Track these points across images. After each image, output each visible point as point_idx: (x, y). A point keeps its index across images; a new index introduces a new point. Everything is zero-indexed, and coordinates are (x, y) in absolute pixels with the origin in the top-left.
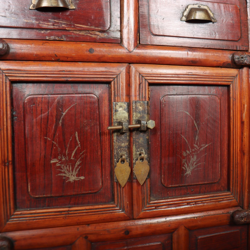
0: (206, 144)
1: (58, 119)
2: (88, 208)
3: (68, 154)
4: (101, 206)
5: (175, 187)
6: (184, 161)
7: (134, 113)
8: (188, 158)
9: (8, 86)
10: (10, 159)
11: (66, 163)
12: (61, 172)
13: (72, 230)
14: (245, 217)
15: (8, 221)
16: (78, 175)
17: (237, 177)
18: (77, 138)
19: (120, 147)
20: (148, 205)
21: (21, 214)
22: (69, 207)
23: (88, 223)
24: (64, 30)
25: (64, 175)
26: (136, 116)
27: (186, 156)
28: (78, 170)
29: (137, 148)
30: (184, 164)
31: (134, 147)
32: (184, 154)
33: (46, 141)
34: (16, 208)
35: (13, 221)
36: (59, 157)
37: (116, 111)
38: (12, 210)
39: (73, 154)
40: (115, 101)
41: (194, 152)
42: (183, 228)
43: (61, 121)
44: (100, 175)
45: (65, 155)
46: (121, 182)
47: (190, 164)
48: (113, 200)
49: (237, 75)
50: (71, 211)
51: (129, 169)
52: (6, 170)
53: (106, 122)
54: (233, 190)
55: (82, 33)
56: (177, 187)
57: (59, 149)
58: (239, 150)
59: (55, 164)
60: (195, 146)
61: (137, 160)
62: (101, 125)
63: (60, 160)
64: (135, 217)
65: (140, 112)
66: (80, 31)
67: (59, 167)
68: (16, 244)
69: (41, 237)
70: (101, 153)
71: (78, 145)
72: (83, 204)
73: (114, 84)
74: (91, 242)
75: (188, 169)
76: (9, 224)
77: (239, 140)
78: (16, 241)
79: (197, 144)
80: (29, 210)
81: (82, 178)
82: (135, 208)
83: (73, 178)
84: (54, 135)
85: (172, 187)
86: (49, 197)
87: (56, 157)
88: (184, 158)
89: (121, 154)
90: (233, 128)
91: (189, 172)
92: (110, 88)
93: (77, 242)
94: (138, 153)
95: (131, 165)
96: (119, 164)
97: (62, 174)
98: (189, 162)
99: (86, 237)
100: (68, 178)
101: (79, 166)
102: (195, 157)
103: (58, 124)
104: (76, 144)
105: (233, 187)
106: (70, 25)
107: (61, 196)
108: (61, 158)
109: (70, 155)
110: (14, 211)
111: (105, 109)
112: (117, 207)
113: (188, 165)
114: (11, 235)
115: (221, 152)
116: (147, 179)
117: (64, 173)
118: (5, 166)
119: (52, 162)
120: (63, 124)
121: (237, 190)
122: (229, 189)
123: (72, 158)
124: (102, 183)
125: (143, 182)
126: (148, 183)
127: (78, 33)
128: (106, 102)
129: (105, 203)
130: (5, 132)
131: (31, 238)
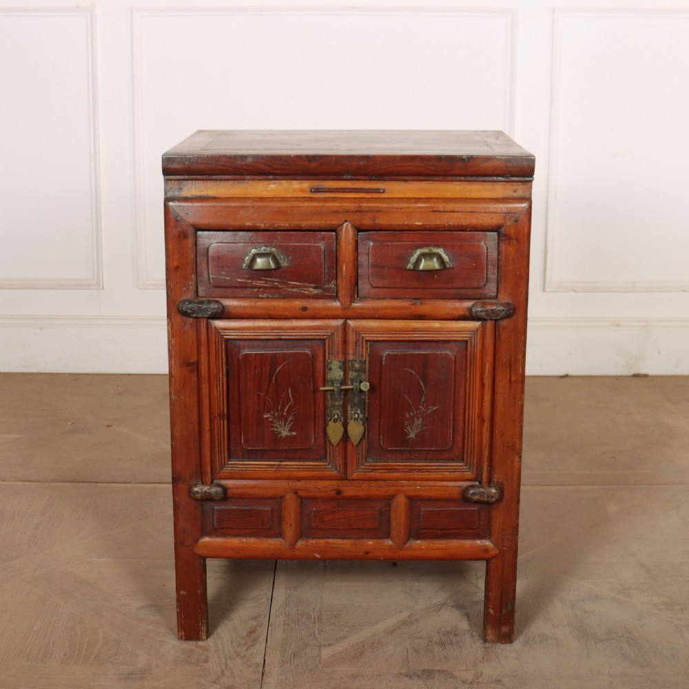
0: (435, 406)
1: (271, 377)
2: (298, 463)
3: (281, 409)
4: (312, 463)
5: (395, 450)
6: (406, 423)
7: (350, 372)
8: (411, 420)
9: (223, 344)
10: (225, 412)
11: (279, 418)
12: (274, 427)
13: (282, 484)
14: (479, 494)
15: (222, 469)
16: (290, 431)
17: (474, 447)
18: (290, 395)
19: (334, 406)
20: (363, 467)
21: (234, 464)
22: (281, 462)
23: (299, 479)
24: (277, 288)
25: (276, 429)
26: (352, 375)
27: (409, 419)
28: (290, 425)
29: (352, 408)
30: (407, 426)
31: (349, 406)
32: (407, 416)
33: (259, 396)
34: (229, 458)
35: (227, 470)
36: (272, 412)
37: (331, 369)
38: (226, 460)
39: (286, 410)
40: (329, 358)
41: (419, 414)
42: (403, 496)
43: (274, 378)
44: (313, 432)
45: (277, 410)
46: (332, 441)
47: (413, 428)
48: (326, 458)
49: (477, 330)
50: (282, 465)
51: (342, 429)
52: (222, 422)
53: (320, 379)
54: (467, 460)
55: (295, 290)
56: (397, 450)
57: (272, 404)
58: (478, 416)
59: (268, 418)
60: (421, 407)
61: (351, 419)
62: (315, 382)
63: (273, 415)
64: (348, 478)
65: (356, 371)
66: (293, 288)
67: (272, 422)
68: (229, 491)
69: (253, 487)
70: (315, 410)
71: (291, 401)
72: (294, 459)
73: (329, 341)
74: (301, 498)
75: (411, 432)
76: (224, 473)
77: (477, 405)
78: (229, 489)
79: (423, 406)
80: (242, 461)
81: (294, 433)
82: (349, 468)
83: (285, 433)
84: (268, 391)
85: (391, 450)
86: (260, 450)
87: (269, 412)
88: (407, 419)
89: (334, 412)
90: (470, 391)
91: (412, 435)
92: (324, 344)
93: (287, 496)
94: (353, 412)
95: (345, 425)
96: (331, 423)
97: (274, 429)
98: (413, 425)
99: (296, 493)
100: (281, 433)
101: (291, 421)
102: (420, 420)
103: (272, 380)
104: (289, 400)
105: (467, 458)
106: (283, 283)
107: (274, 450)
108: (274, 414)
109: (282, 410)
110: (228, 461)
111: (319, 365)
112: (329, 465)
113: (411, 428)
114: (224, 482)
115: (454, 416)
116: (361, 439)
117: (277, 428)
118: (220, 419)
119: (265, 416)
120: (276, 381)
121: (473, 461)
122: (463, 460)
123: (285, 414)
124: (315, 439)
125: (357, 442)
126: (364, 443)
127: (291, 290)
128: (320, 358)
129: (317, 460)
130: (221, 387)
131: (243, 487)
